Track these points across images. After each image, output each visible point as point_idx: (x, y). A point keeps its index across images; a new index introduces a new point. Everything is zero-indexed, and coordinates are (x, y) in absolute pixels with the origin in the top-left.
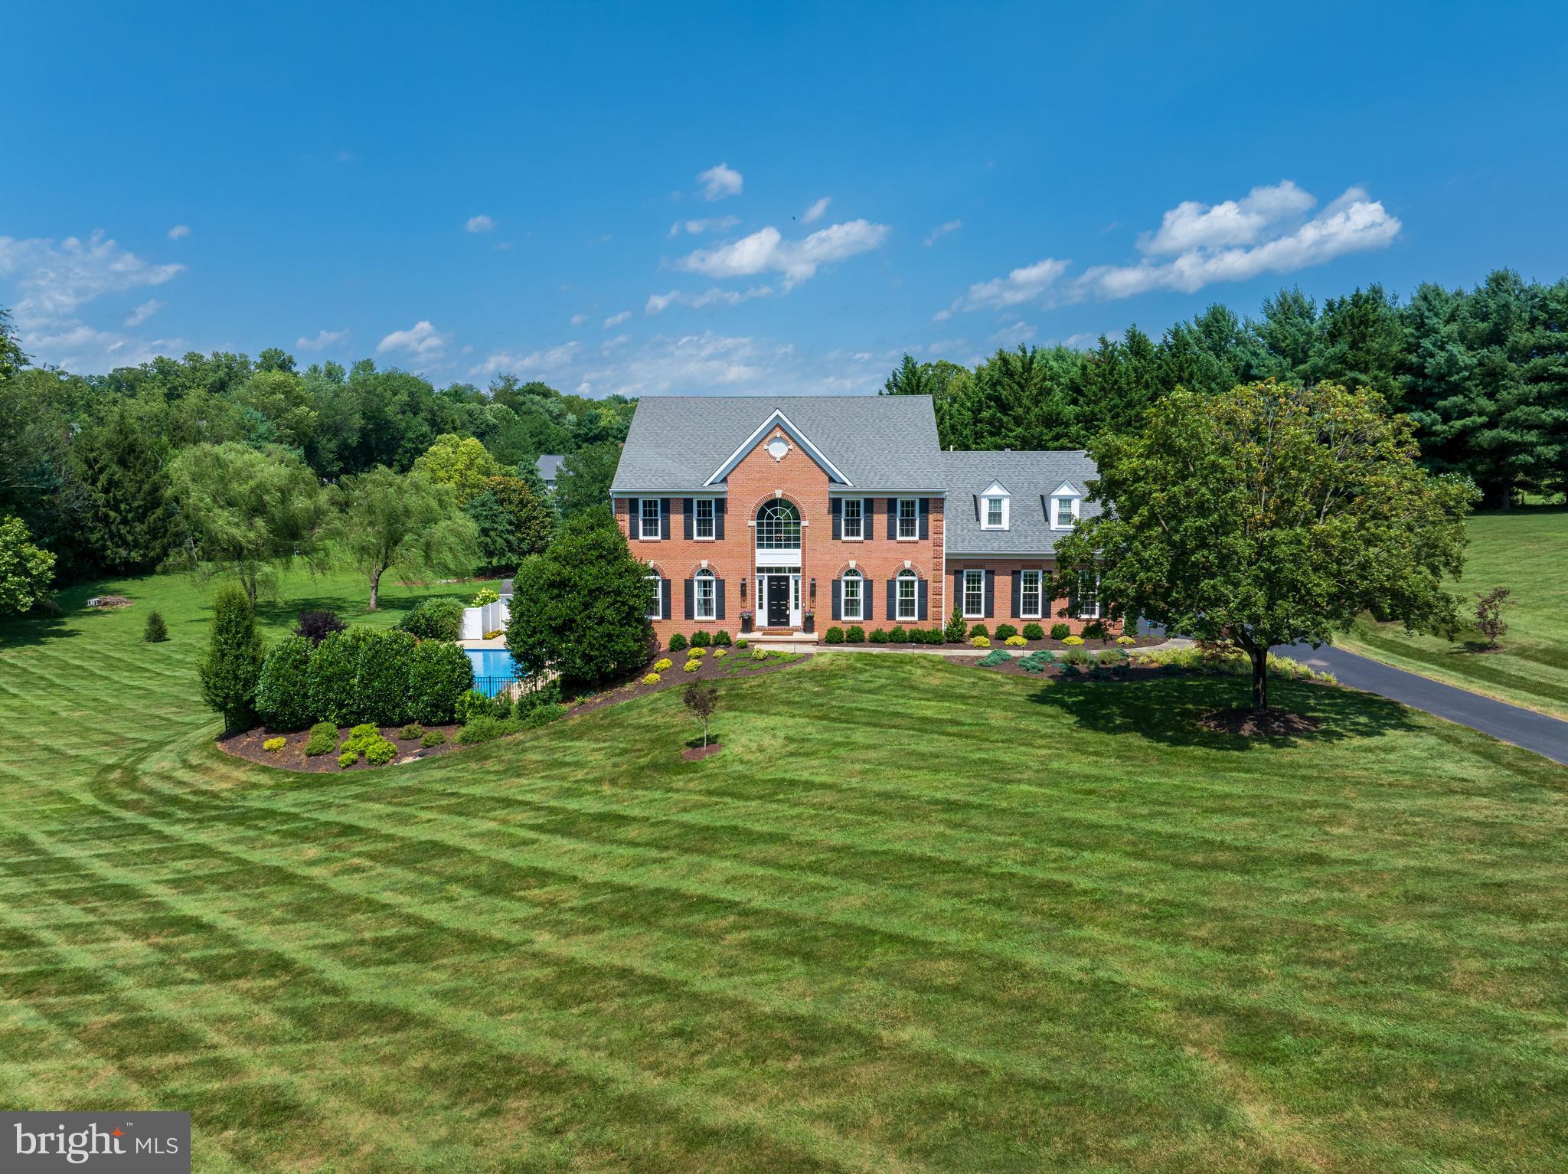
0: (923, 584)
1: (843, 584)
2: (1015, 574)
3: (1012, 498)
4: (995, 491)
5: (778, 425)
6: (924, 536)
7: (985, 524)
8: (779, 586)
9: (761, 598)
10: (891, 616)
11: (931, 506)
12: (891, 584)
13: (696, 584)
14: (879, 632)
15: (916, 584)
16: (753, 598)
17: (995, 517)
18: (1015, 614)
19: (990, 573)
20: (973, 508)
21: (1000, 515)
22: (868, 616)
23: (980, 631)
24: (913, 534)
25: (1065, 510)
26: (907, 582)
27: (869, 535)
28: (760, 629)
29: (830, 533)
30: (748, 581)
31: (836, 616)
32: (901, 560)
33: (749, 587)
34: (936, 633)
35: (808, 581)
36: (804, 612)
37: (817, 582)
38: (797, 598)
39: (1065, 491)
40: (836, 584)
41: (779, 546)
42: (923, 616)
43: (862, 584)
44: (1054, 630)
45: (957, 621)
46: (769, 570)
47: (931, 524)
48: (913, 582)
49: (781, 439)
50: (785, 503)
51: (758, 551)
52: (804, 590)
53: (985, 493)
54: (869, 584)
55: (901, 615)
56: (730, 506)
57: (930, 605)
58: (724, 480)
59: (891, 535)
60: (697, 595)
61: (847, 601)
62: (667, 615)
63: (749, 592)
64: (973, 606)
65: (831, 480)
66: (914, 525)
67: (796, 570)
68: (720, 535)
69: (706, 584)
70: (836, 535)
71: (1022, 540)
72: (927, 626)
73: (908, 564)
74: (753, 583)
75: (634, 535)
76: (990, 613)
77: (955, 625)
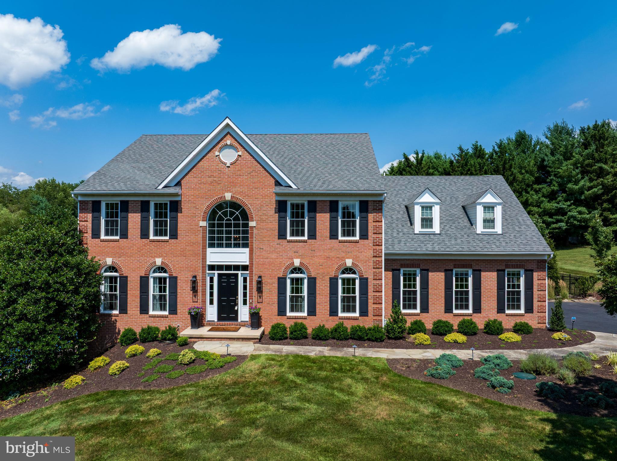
0: (364, 282)
1: (288, 282)
2: (448, 272)
3: (442, 204)
4: (427, 198)
5: (228, 132)
6: (364, 236)
7: (418, 228)
8: (229, 283)
9: (212, 294)
10: (333, 312)
11: (370, 208)
12: (333, 282)
13: (151, 281)
14: (321, 329)
15: (357, 282)
16: (204, 294)
17: (427, 222)
18: (448, 309)
19: (425, 273)
20: (406, 215)
21: (431, 220)
22: (312, 312)
23: (418, 327)
24: (354, 235)
25: (489, 216)
26: (348, 280)
27: (312, 235)
28: (210, 323)
29: (276, 233)
30: (199, 278)
31: (282, 312)
32: (343, 259)
33: (200, 284)
34: (377, 329)
35: (255, 278)
36: (251, 308)
37: (264, 280)
38: (245, 295)
39: (489, 199)
40: (282, 282)
41: (228, 246)
42: (364, 312)
43: (306, 281)
44: (487, 325)
45: (397, 318)
46: (220, 268)
47: (371, 225)
48: (354, 280)
49: (231, 146)
50: (234, 205)
51: (209, 250)
52: (252, 286)
53: (418, 200)
54: (312, 282)
55: (344, 311)
56: (184, 206)
57: (370, 301)
58: (179, 184)
59: (333, 235)
60: (153, 290)
61: (292, 298)
62: (124, 310)
63: (200, 289)
64: (410, 303)
65: (278, 184)
66: (354, 225)
67: (245, 268)
68: (174, 236)
69: (161, 281)
70: (282, 235)
71: (453, 242)
72: (368, 323)
73: (349, 263)
74: (204, 280)
75: (96, 234)
76: (425, 309)
77: (395, 321)
